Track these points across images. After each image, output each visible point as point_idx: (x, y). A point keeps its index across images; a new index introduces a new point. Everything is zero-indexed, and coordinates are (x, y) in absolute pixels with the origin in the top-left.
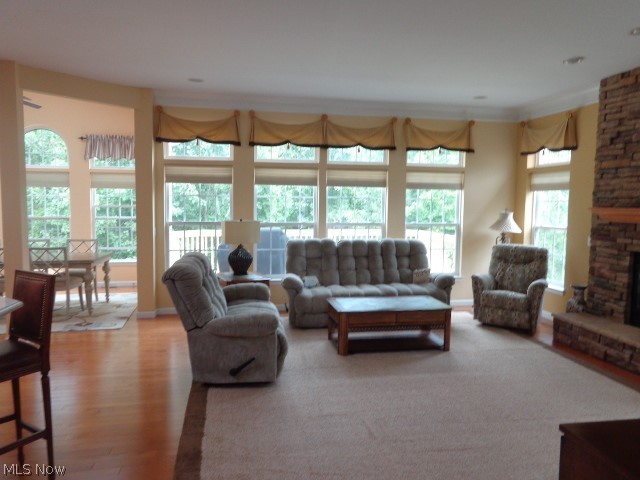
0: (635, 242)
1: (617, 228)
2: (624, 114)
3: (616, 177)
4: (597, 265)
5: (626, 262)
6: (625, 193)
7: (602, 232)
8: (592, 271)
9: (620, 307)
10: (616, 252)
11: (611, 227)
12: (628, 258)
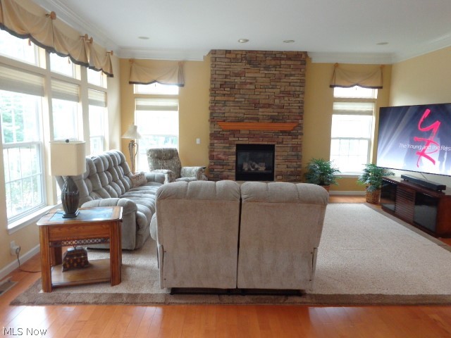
0: (240, 139)
1: (229, 133)
2: (228, 73)
3: (225, 105)
4: (215, 154)
5: (234, 150)
6: (233, 115)
7: (218, 135)
8: (211, 157)
9: (233, 173)
10: (228, 145)
11: (224, 133)
12: (235, 148)
